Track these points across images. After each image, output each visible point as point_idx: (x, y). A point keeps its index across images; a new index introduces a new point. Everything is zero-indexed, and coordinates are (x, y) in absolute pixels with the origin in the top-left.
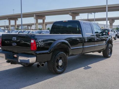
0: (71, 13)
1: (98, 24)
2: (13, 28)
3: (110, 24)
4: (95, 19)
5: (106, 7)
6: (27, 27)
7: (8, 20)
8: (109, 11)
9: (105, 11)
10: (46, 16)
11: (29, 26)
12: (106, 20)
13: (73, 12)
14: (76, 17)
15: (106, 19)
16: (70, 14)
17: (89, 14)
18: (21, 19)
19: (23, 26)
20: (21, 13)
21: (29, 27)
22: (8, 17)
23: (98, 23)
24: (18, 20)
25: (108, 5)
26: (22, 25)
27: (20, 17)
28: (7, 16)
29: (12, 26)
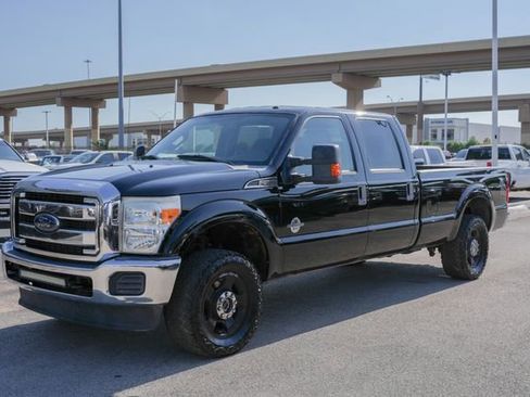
0: (344, 73)
1: (468, 124)
2: (82, 141)
3: (523, 124)
4: (449, 104)
5: (490, 50)
6: (146, 137)
7: (63, 108)
8: (503, 65)
9: (488, 66)
10: (229, 90)
11: (156, 132)
12: (490, 109)
13: (351, 68)
14: (365, 91)
15: (491, 102)
16: (340, 77)
17: (424, 80)
18: (117, 100)
19: (129, 132)
20: (117, 75)
21: (153, 137)
22: (64, 94)
23: (467, 120)
24: (104, 107)
25: (500, 40)
26: (123, 129)
27: (114, 95)
28: (57, 91)
29: (78, 133)
